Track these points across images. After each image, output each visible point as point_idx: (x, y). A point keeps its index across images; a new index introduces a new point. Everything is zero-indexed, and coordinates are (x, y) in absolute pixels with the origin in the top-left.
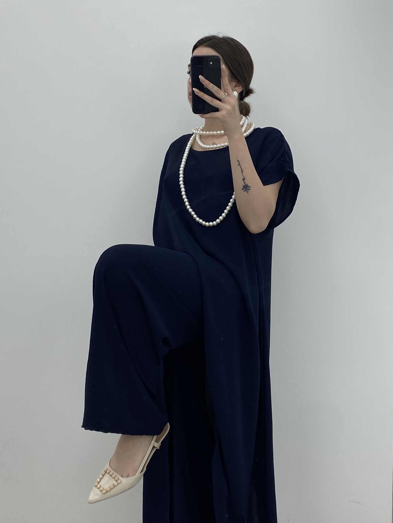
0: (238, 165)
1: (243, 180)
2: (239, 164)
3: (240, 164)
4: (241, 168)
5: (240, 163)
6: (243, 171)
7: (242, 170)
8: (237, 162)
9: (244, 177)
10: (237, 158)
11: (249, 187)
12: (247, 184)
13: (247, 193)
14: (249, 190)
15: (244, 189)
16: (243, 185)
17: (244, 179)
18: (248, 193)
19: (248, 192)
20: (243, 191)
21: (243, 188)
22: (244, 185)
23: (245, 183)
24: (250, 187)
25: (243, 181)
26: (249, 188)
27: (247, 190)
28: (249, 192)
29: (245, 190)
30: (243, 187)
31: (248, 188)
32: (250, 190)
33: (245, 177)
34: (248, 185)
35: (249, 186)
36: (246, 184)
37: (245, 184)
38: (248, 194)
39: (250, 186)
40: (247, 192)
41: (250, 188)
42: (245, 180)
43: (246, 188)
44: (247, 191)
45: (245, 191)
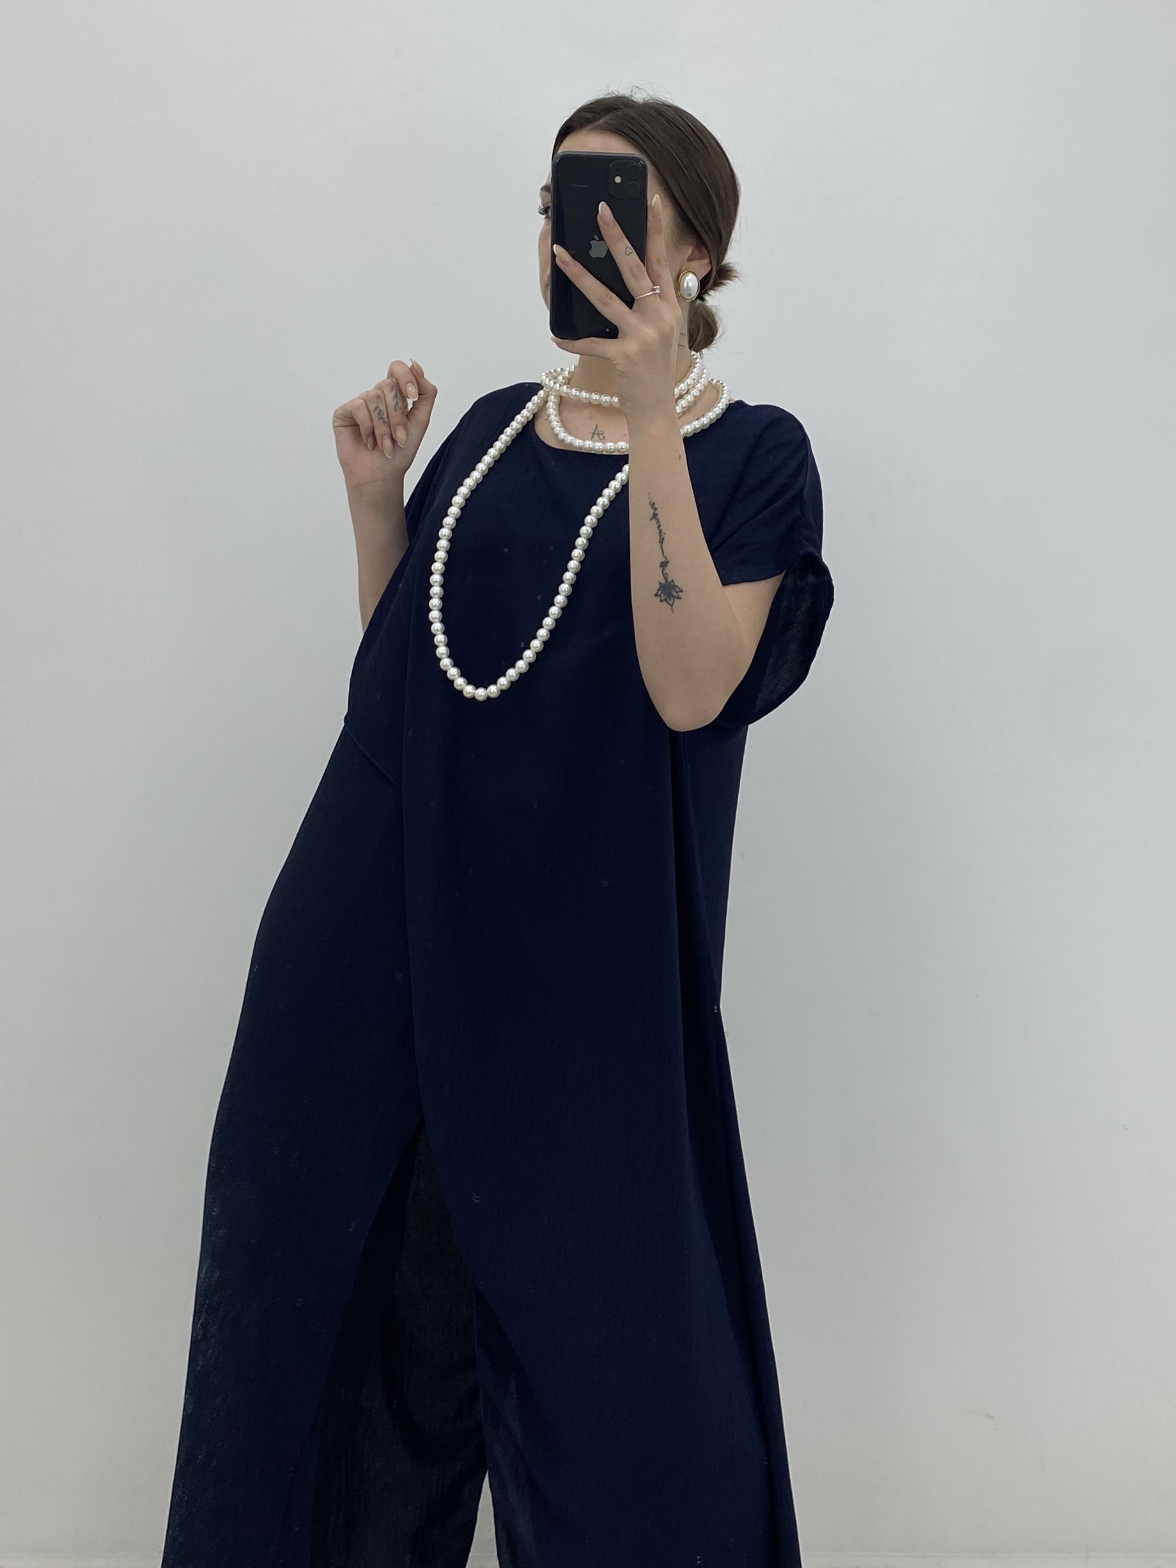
0: (651, 519)
1: (661, 566)
2: (655, 515)
3: (657, 515)
4: (659, 526)
5: (656, 512)
6: (663, 539)
7: (660, 536)
8: (650, 507)
9: (666, 558)
10: (649, 494)
11: (678, 590)
12: (672, 581)
13: (670, 607)
14: (676, 601)
15: (661, 594)
16: (660, 583)
17: (664, 565)
18: (672, 609)
19: (672, 606)
20: (659, 597)
21: (658, 592)
22: (663, 581)
23: (666, 576)
24: (682, 591)
25: (661, 569)
26: (677, 592)
27: (670, 600)
28: (674, 606)
29: (663, 598)
30: (659, 586)
31: (675, 594)
32: (680, 598)
33: (668, 559)
34: (676, 583)
35: (679, 586)
36: (669, 580)
37: (666, 580)
38: (673, 611)
39: (681, 588)
40: (669, 604)
41: (680, 594)
42: (667, 566)
43: (668, 591)
44: (671, 603)
45: (665, 600)
